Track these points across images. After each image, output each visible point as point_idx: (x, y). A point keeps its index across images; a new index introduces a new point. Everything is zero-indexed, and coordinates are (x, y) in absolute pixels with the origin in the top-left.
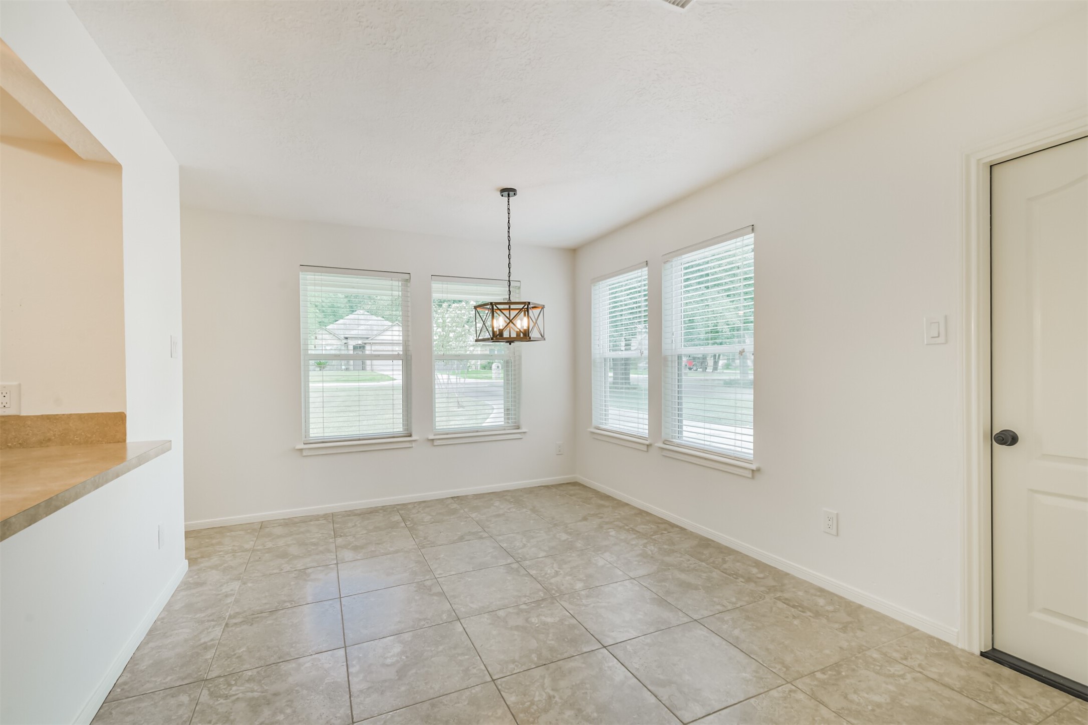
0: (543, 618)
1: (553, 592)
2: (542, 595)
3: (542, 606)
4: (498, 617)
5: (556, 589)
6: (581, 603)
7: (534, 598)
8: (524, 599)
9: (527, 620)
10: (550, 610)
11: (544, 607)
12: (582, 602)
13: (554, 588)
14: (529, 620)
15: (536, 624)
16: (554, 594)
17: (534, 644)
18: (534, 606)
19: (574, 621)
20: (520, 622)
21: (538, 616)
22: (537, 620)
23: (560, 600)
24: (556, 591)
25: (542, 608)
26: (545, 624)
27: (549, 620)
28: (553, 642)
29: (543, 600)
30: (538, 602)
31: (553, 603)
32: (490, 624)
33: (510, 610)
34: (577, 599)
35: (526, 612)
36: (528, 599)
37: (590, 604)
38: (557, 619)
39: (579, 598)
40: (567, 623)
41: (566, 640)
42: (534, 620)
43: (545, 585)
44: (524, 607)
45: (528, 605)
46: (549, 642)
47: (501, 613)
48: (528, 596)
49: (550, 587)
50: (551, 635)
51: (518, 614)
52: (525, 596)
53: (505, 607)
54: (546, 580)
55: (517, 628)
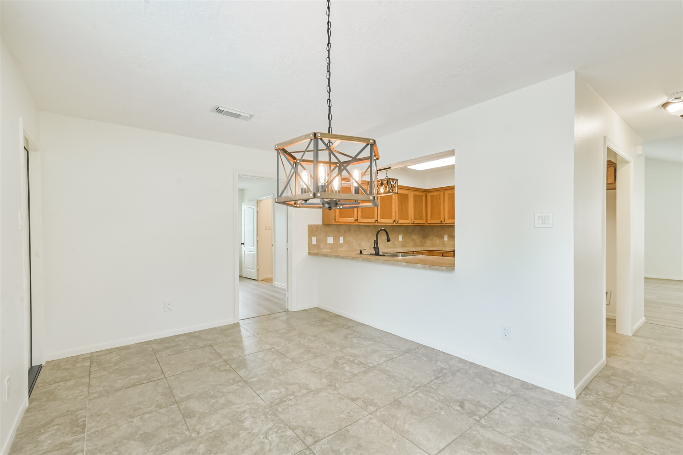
0: (277, 392)
1: (270, 412)
2: (279, 408)
3: (278, 400)
4: (305, 389)
5: (268, 415)
6: (250, 405)
7: (285, 405)
8: (292, 403)
9: (287, 389)
10: (273, 398)
11: (277, 399)
12: (250, 407)
13: (269, 416)
14: (286, 390)
15: (281, 388)
16: (270, 410)
17: (282, 378)
18: (284, 399)
19: (258, 392)
20: (291, 388)
21: (281, 392)
22: (281, 390)
23: (266, 406)
24: (268, 413)
25: (279, 398)
26: (276, 388)
27: (273, 391)
28: (272, 380)
29: (278, 404)
30: (282, 401)
31: (271, 403)
32: (308, 384)
33: (299, 394)
34: (253, 409)
35: (288, 394)
36: (289, 403)
37: (244, 405)
38: (268, 392)
39: (251, 410)
40: (263, 390)
41: (264, 382)
42: (283, 390)
43: (277, 419)
44: (291, 397)
45: (288, 399)
46: (274, 380)
47: (304, 391)
48: (290, 406)
49: (273, 417)
50: (273, 382)
51: (294, 392)
52: (292, 406)
53: (303, 396)
54: (277, 424)
55: (292, 384)
